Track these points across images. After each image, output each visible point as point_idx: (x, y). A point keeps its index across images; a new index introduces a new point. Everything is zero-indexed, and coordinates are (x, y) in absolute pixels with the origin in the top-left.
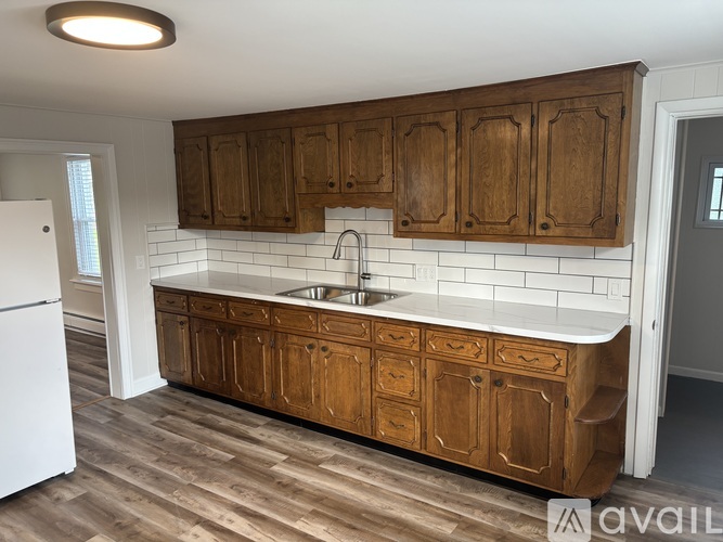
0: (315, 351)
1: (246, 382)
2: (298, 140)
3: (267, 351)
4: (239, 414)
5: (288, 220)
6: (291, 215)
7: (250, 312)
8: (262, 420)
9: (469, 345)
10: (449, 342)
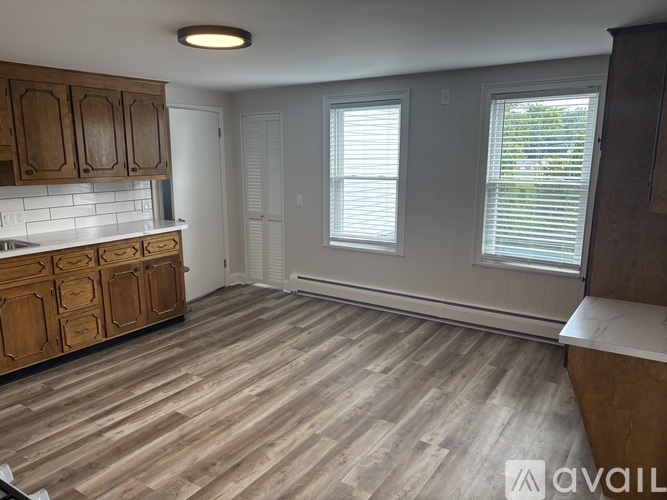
9: (128, 250)
10: (116, 252)
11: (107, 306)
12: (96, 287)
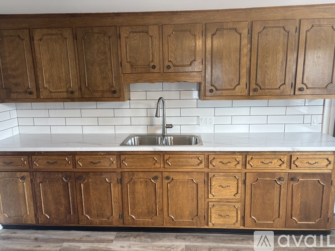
0: (160, 180)
1: (94, 212)
2: (123, 35)
3: (114, 186)
4: (89, 236)
5: (114, 92)
6: (117, 89)
7: (97, 161)
8: (111, 235)
9: (275, 161)
10: (263, 160)
11: (248, 202)
12: (240, 185)
